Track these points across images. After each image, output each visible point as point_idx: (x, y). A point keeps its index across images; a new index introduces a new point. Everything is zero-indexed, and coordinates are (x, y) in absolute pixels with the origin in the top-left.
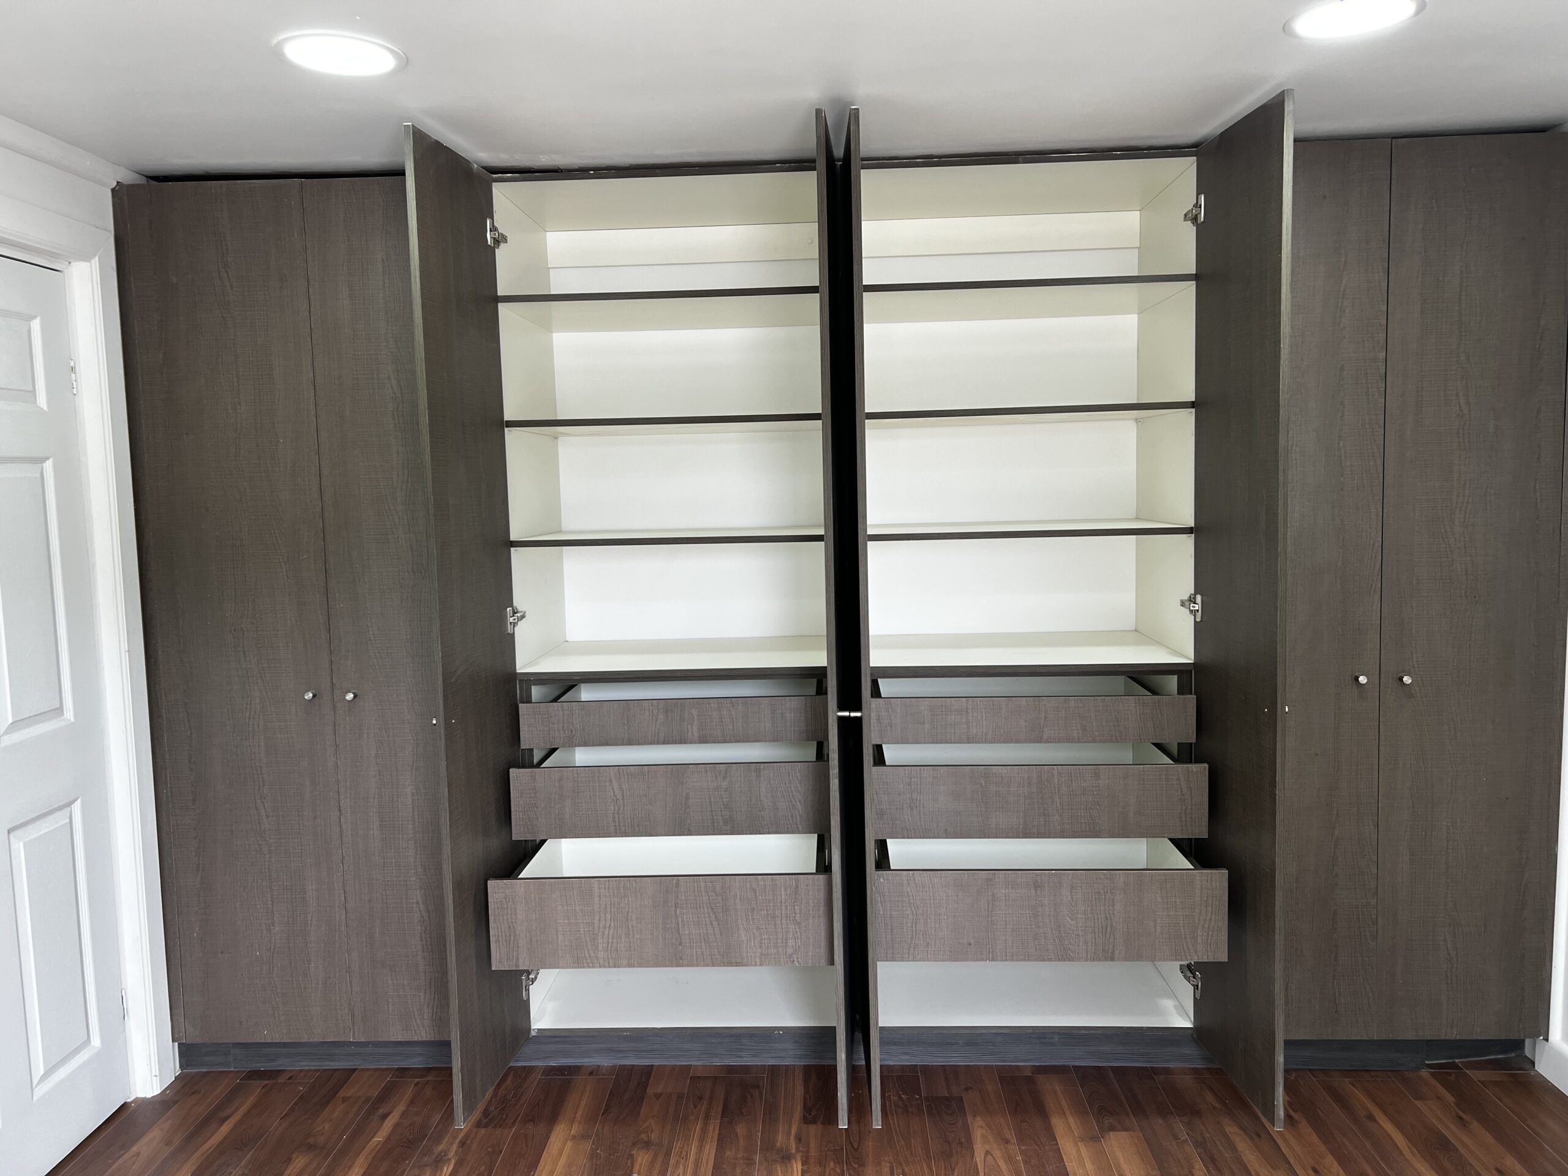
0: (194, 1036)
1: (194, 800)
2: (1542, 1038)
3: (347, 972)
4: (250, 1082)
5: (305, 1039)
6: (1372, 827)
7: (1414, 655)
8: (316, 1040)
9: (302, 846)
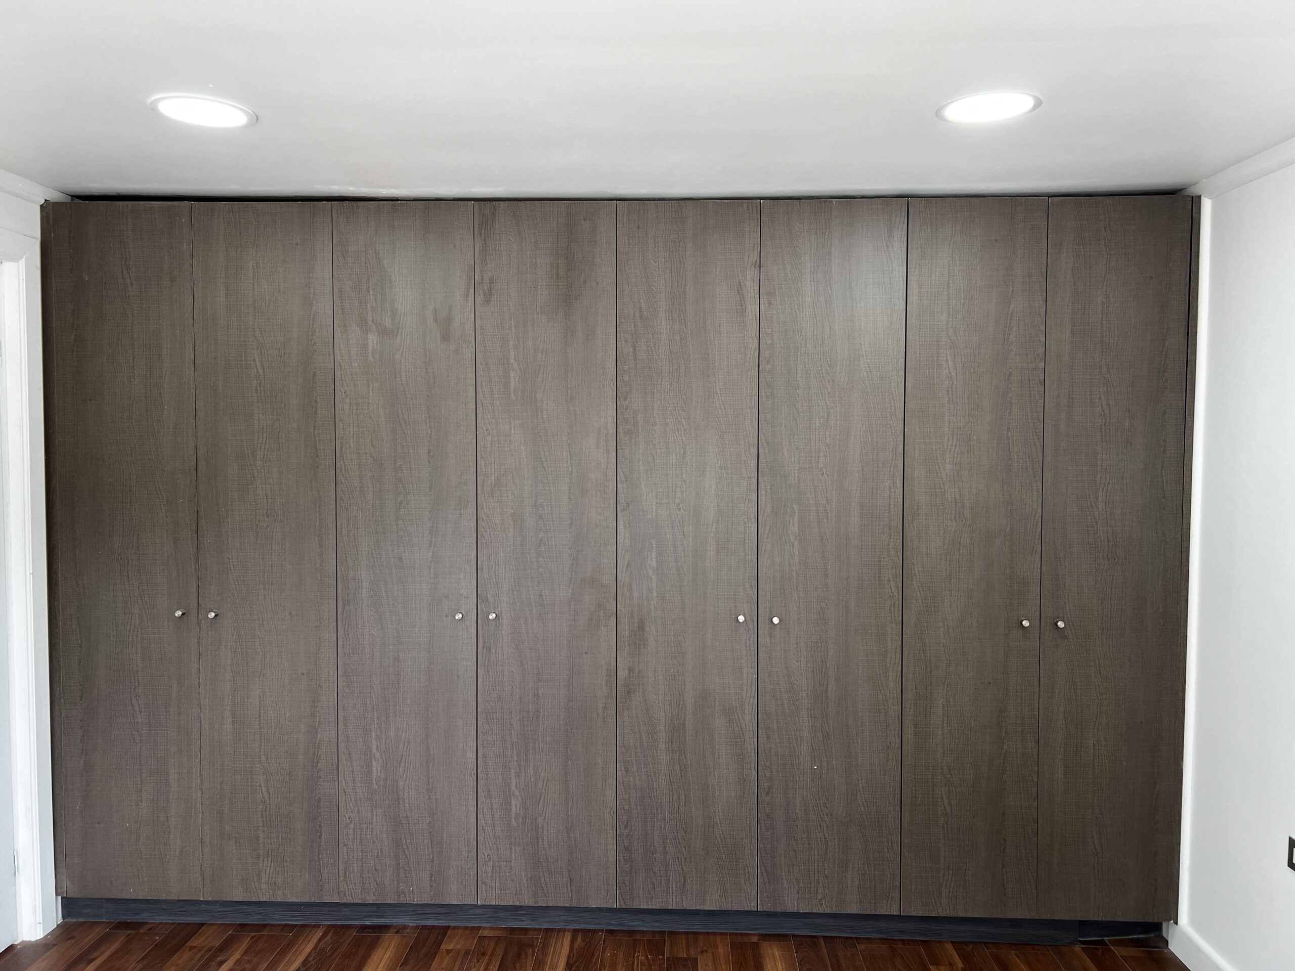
0: (73, 892)
1: (81, 697)
2: (1172, 922)
3: (199, 842)
4: (118, 931)
5: (163, 897)
6: (1033, 743)
7: (1067, 605)
8: (172, 898)
9: (167, 737)
